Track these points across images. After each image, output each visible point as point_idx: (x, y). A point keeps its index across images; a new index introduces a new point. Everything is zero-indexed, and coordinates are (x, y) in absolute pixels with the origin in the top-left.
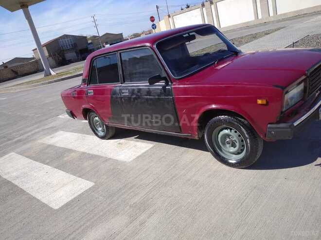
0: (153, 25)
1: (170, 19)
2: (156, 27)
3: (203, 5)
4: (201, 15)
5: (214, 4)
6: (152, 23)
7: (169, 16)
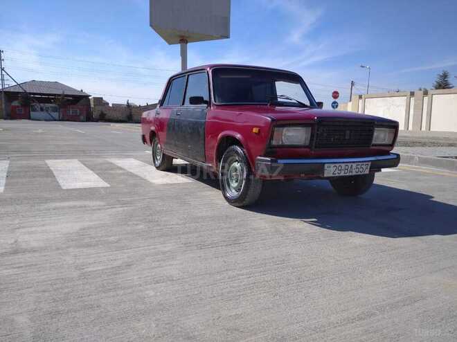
0: (334, 103)
1: (361, 101)
2: (337, 106)
3: (412, 94)
4: (407, 106)
5: (430, 96)
6: (333, 100)
7: (360, 97)
